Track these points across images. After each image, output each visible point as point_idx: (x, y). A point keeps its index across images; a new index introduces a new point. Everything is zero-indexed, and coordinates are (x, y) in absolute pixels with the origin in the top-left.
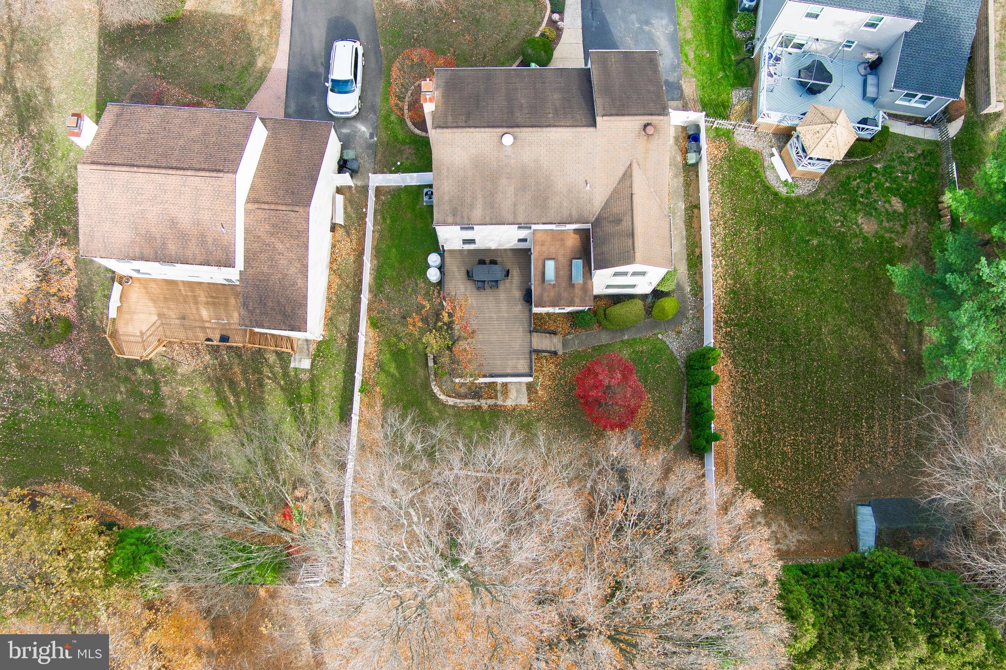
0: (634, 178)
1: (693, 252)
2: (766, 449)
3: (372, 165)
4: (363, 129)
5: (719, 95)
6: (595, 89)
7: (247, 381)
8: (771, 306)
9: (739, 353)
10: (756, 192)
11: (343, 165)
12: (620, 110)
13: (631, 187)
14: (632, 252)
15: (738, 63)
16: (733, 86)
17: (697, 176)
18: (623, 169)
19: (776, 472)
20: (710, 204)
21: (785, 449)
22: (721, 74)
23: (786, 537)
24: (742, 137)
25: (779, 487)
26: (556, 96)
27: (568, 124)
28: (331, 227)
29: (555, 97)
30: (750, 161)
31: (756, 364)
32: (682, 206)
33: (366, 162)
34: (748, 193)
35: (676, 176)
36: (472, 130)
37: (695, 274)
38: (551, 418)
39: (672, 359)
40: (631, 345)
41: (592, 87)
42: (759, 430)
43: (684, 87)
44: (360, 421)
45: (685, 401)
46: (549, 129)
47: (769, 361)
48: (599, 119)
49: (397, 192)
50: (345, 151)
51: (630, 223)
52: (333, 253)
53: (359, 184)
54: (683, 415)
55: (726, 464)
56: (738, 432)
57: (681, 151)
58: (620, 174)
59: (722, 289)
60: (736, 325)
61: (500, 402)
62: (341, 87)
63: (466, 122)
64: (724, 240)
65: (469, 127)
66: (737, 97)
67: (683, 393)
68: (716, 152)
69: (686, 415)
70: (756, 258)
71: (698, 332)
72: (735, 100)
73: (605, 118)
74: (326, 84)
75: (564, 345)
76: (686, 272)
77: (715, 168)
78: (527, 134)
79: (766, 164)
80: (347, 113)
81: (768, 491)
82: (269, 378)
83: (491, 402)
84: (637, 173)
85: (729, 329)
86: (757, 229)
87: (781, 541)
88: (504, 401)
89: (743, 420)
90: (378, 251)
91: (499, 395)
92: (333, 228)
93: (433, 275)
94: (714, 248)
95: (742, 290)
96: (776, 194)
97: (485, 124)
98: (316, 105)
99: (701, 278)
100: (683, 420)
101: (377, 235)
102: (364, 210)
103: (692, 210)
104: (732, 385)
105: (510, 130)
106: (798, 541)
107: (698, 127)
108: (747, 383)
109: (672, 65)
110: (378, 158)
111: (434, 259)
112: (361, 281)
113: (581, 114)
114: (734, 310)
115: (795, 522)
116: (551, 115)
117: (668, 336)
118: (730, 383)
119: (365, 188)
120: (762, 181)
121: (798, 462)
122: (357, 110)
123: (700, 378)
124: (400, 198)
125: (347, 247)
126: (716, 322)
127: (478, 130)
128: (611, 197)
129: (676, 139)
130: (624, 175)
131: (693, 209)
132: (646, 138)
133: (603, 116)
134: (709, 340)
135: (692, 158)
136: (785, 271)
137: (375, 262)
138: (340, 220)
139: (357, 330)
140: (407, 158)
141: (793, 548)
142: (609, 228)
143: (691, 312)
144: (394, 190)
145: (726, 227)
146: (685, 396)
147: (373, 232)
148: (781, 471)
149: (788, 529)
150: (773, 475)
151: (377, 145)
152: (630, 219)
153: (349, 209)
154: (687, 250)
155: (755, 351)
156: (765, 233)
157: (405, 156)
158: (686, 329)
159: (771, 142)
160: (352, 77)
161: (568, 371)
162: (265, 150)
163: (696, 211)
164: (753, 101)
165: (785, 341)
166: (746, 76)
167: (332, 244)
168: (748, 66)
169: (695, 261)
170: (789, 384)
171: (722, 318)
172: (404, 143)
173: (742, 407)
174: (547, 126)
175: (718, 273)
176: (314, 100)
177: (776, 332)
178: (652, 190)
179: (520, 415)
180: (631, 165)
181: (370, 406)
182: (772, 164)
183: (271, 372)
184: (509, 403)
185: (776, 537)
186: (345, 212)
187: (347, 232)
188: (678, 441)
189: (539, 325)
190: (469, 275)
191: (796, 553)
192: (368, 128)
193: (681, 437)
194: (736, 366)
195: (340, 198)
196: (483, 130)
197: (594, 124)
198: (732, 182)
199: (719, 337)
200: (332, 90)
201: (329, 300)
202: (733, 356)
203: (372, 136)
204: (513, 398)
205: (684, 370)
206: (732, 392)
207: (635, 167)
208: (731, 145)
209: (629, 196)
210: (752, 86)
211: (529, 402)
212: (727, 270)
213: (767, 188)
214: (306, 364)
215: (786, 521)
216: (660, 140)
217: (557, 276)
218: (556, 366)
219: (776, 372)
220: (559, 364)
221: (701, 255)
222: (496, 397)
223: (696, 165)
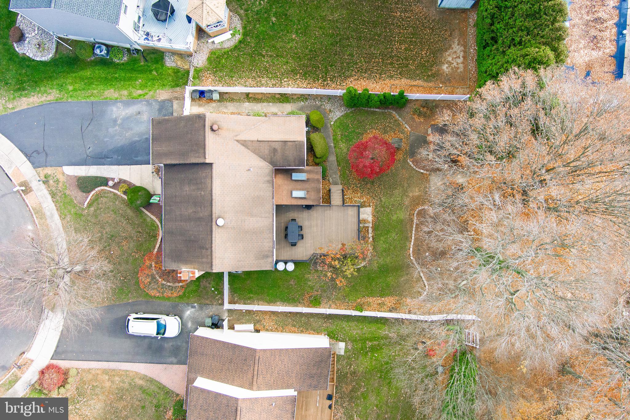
0: (247, 139)
1: (278, 99)
2: (403, 60)
3: (214, 306)
4: (188, 313)
5: (170, 75)
6: (181, 162)
7: (352, 381)
8: (315, 51)
9: (343, 73)
10: (238, 55)
11: (216, 325)
12: (201, 147)
13: (252, 141)
14: (296, 143)
15: (146, 61)
16: (163, 65)
17: (227, 93)
18: (240, 145)
19: (417, 55)
20: (246, 86)
21: (403, 48)
22: (154, 73)
23: (455, 52)
24: (200, 62)
25: (426, 54)
26: (187, 188)
27: (210, 182)
28: (257, 332)
29: (187, 189)
30: (217, 57)
31: (351, 63)
32: (247, 104)
33: (212, 310)
34: (239, 61)
35: (226, 107)
36: (213, 245)
37: (293, 98)
38: (381, 193)
39: (346, 116)
40: (337, 142)
41: (180, 164)
42: (391, 64)
43: (162, 98)
44: (378, 311)
45: (372, 109)
46: (214, 195)
47: (349, 55)
48: (207, 161)
49: (233, 290)
50: (206, 325)
51: (277, 143)
52: (271, 330)
53: (226, 314)
54: (381, 110)
55: (411, 86)
56: (391, 77)
57: (209, 103)
58: (243, 148)
59: (303, 82)
60: (326, 74)
61: (371, 225)
62: (161, 329)
63: (207, 249)
64: (271, 79)
65: (211, 247)
66: (170, 62)
67: (367, 110)
68: (210, 80)
69: (381, 109)
70: (284, 58)
71: (330, 98)
72: (173, 65)
73: (207, 157)
74: (159, 338)
75: (336, 184)
76: (291, 104)
77: (220, 81)
78: (217, 209)
79: (219, 47)
80: (179, 323)
81: (428, 61)
82: (350, 367)
83: (370, 230)
84: (242, 137)
85: (329, 79)
86: (264, 56)
87: (458, 55)
88: (369, 222)
89: (385, 74)
90: (270, 302)
91: (366, 225)
92: (257, 331)
93: (291, 267)
94: (276, 85)
95: (304, 69)
96: (240, 42)
97: (209, 237)
98: (171, 344)
99: (295, 94)
100: (383, 111)
101: (261, 302)
102: (244, 311)
103: (250, 98)
104: (363, 79)
105: (214, 220)
106: (458, 45)
107: (194, 91)
108: (362, 69)
109: (147, 105)
110: (207, 302)
111: (281, 266)
112: (290, 313)
113: (202, 173)
114: (316, 75)
115: (447, 46)
116: (203, 193)
117: (332, 118)
118: (362, 80)
119: (230, 311)
120: (231, 50)
121: (411, 41)
122: (177, 317)
123: (364, 100)
124: (237, 288)
125: (268, 322)
126: (324, 87)
127: (213, 242)
128: (257, 154)
129: (200, 106)
130: (243, 145)
131: (248, 97)
132: (220, 130)
133: (205, 158)
134: (339, 92)
135: (216, 96)
136: (293, 40)
137: (278, 303)
138: (251, 327)
139: (322, 315)
140: (209, 284)
141: (462, 48)
142: (278, 156)
143: (317, 103)
144: (231, 292)
145: (262, 77)
146: (369, 109)
147: (258, 305)
148: (416, 52)
149: (451, 50)
150: (418, 57)
151: (200, 304)
152: (274, 143)
153: (243, 321)
154: (277, 103)
155: (343, 63)
156: (267, 51)
157: (208, 285)
158: (328, 107)
159: (204, 43)
160: (155, 321)
161: (352, 181)
162: (213, 379)
163: (250, 96)
164: (174, 53)
165: (337, 44)
166: (155, 56)
167: (266, 331)
168: (148, 54)
169: (284, 98)
170: (363, 43)
171: (321, 83)
172: (199, 286)
173: (377, 73)
174: (212, 196)
175: (292, 84)
176: (167, 345)
177: (331, 49)
178: (253, 127)
179: (377, 213)
180: (237, 141)
181: (369, 305)
182: (219, 43)
183: (347, 366)
184: (370, 219)
185: (456, 58)
186: (246, 323)
187: (258, 322)
188: (396, 114)
189: (327, 199)
190: (294, 245)
191: (465, 47)
192: (188, 310)
193: (394, 113)
194: (351, 76)
195: (237, 327)
196: (213, 239)
197: (211, 165)
198: (231, 71)
199: (333, 85)
200: (164, 334)
201: (302, 332)
202: (346, 77)
203: (193, 307)
204: (367, 216)
205: (353, 109)
206: (367, 79)
207: (238, 138)
208: (206, 69)
209: (258, 143)
210: (163, 53)
211: (370, 207)
212: (291, 78)
213: (236, 48)
214: (342, 345)
215: (446, 51)
216: (221, 121)
217: (300, 190)
218: (349, 189)
219: (356, 50)
220: (348, 188)
221: (280, 94)
222: (368, 227)
223: (221, 94)
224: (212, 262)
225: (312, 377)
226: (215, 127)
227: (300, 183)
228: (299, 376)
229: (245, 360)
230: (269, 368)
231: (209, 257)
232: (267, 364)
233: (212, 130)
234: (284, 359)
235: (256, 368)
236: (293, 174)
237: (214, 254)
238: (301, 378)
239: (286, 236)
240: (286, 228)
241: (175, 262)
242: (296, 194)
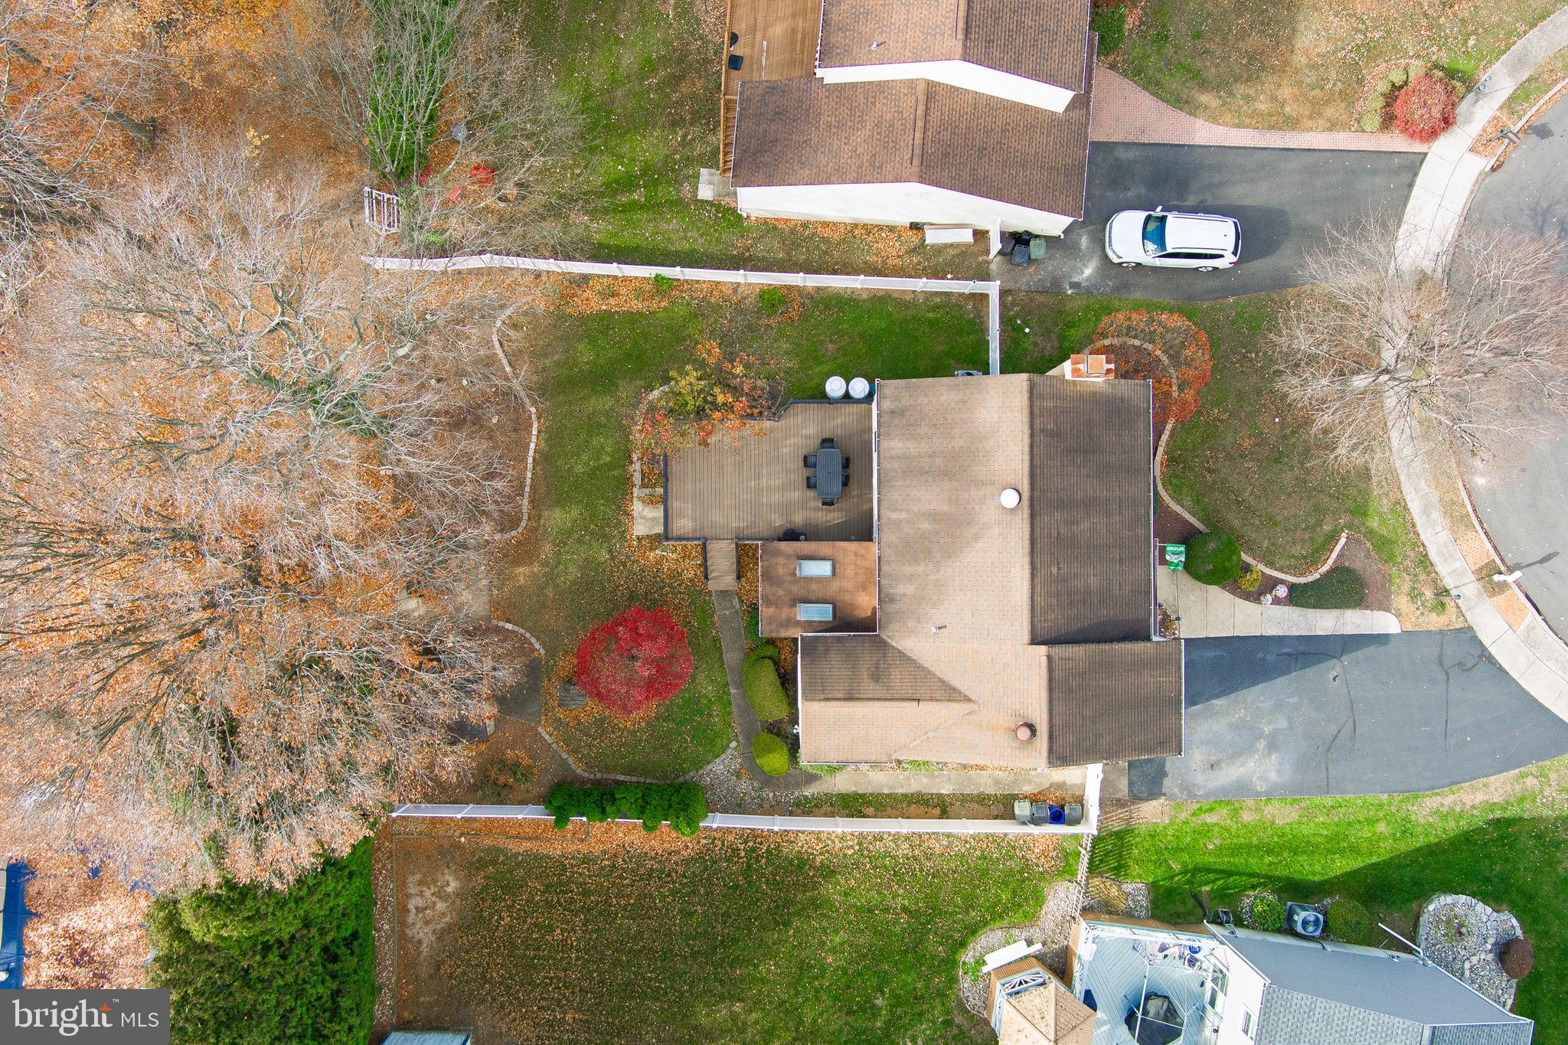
0: (946, 704)
1: (868, 803)
2: (558, 901)
3: (1024, 287)
4: (1088, 271)
5: (1137, 861)
6: (1106, 647)
7: (680, 103)
8: (777, 924)
9: (706, 869)
10: (967, 912)
11: (1018, 240)
12: (1057, 685)
13: (932, 699)
14: (822, 696)
15: (1195, 896)
16: (1153, 887)
17: (996, 817)
18: (963, 689)
19: (522, 914)
20: (948, 835)
21: (558, 931)
22: (1176, 867)
23: (427, 923)
24: (1062, 895)
25: (501, 918)
26: (1094, 582)
27: (1038, 599)
28: (917, 224)
29: (1092, 578)
30: (1020, 906)
31: (688, 895)
32: (946, 790)
33: (1028, 278)
34: (965, 898)
35: (997, 782)
36: (1027, 441)
37: (832, 805)
38: (612, 572)
39: (700, 763)
40: (720, 698)
41: (1112, 641)
42: (586, 893)
43: (1154, 803)
44: (616, 278)
45: (634, 779)
46: (1027, 566)
47: (690, 914)
48: (1043, 650)
49: (980, 327)
50: (1043, 242)
51: (870, 696)
52: (881, 228)
53: (993, 267)
54: (612, 776)
55: (536, 838)
56: (587, 860)
57: (1040, 793)
58: (955, 683)
59: (806, 846)
60: (749, 866)
61: (636, 491)
62: (1154, 232)
63: (1043, 430)
64: (887, 854)
65: (1032, 436)
66: (1136, 891)
67: (646, 778)
68: (1036, 851)
69: (613, 780)
70: (855, 906)
71: (739, 805)
72: (1128, 887)
73: (1044, 660)
74: (1160, 208)
75: (723, 593)
76: (836, 791)
77: (1011, 848)
78: (1020, 531)
79: (1015, 932)
80: (1110, 245)
81: (494, 900)
82: (685, 136)
83: (637, 478)
84: (958, 709)
85: (743, 854)
86: (905, 909)
87: (421, 915)
88: (639, 498)
89: (602, 868)
90: (882, 299)
91: (647, 491)
92: (916, 227)
93: (835, 386)
94: (874, 837)
95: (804, 879)
96: (963, 944)
97: (1037, 462)
98: (1130, 194)
99: (825, 815)
100: (606, 776)
101: (908, 298)
102: (949, 276)
103: (938, 805)
104: (657, 854)
105: (1026, 502)
106: (420, 942)
107: (1076, 821)
108: (660, 878)
109: (1194, 785)
110: (1037, 297)
111: (859, 387)
112: (835, 272)
113: (1056, 620)
114: (773, 864)
115: (448, 938)
116: (1055, 570)
117: (734, 757)
118: (660, 852)
119: (986, 277)
120: (986, 923)
121: (538, 949)
122: (1116, 260)
123: (654, 803)
124: (968, 334)
125: (891, 249)
126: (754, 834)
127: (1027, 449)
128: (920, 667)
129: (1061, 786)
130: (954, 689)
131: (941, 807)
132: (1013, 726)
133: (1049, 658)
134: (716, 821)
135: (1022, 809)
136: (834, 951)
137: (865, 296)
138: (932, 237)
139: (756, 268)
140: (1036, 344)
141: (409, 933)
142: (867, 660)
143: (771, 795)
144: (982, 323)
145: (908, 859)
146: (642, 780)
147: (914, 292)
148: (525, 922)
149: (439, 927)
150: (519, 910)
151: (1058, 294)
152: (879, 696)
153: (952, 252)
154: (872, 794)
155: (707, 893)
156: (896, 922)
157: (1039, 340)
158: (744, 786)
159: (1053, 942)
160: (1169, 250)
161: (683, 600)
162: (1027, 108)
163: (937, 811)
164: (1127, 916)
165: (722, 942)
166: (1172, 908)
167: (894, 227)
168: (1190, 913)
169: (853, 805)
170: (657, 944)
171: (761, 843)
172: (1062, 338)
173: (623, 869)
174: (1033, 564)
175: (833, 842)
176: (1139, 190)
177: (738, 928)
178: (931, 735)
179: (619, 523)
180: (969, 700)
181: (639, 293)
182: (1015, 942)
183: (693, 139)
184: (637, 507)
185: (426, 908)
186: (946, 246)
187: (915, 249)
188: (573, 767)
189: (745, 556)
190: (827, 442)
191: (403, 936)
192: (1088, 279)
193: (579, 771)
194: (687, 862)
195: (967, 237)
196: (1027, 457)
197: (1034, 641)
198: (985, 873)
199: (731, 838)
200: (1148, 219)
201: (805, 225)
202: (700, 858)
203: (1075, 285)
204: (645, 513)
205: (681, 779)
206: (646, 853)
207: (966, 707)
208: (1045, 876)
209: (917, 696)
210: (1154, 917)
211: (638, 538)
212: (837, 856)
213: (973, 930)
214: (705, 192)
215: (449, 925)
216: (1009, 750)
217: (809, 580)
218: (691, 580)
219: (674, 925)
220: (694, 585)
221: (864, 816)
222: (643, 486)
223: (1009, 815)
224: (1031, 398)
225: (779, 114)
226: (1024, 733)
227: (812, 596)
228: (811, 115)
229: (946, 155)
230: (888, 136)
231: (1037, 411)
232: (891, 144)
233: (1032, 728)
234: (851, 157)
235: (918, 135)
236: (830, 618)
237: (1026, 419)
238: (808, 110)
239: (846, 463)
240: (846, 483)
241: (1122, 400)
242: (823, 569)
